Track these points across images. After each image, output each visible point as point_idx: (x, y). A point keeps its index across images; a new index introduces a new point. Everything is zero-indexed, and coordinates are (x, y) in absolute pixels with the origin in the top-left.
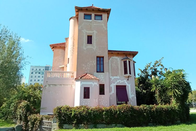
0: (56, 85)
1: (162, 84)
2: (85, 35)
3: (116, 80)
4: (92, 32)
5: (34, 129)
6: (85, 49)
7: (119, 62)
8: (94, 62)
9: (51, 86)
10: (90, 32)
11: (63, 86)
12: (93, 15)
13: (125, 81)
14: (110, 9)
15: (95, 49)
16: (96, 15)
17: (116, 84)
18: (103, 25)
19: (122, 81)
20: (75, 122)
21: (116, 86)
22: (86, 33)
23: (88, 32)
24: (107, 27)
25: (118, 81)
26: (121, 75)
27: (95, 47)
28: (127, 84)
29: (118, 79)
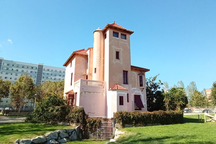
0: (90, 92)
1: (172, 96)
2: (114, 51)
3: (134, 90)
4: (119, 49)
5: (93, 129)
6: (115, 63)
7: (136, 76)
8: (121, 75)
9: (86, 93)
10: (118, 48)
11: (96, 93)
12: (120, 34)
13: (140, 91)
14: (133, 32)
15: (121, 64)
16: (122, 34)
17: (134, 94)
18: (127, 44)
19: (139, 92)
20: (134, 122)
21: (134, 95)
22: (115, 49)
23: (116, 48)
24: (130, 47)
25: (136, 92)
26: (138, 87)
27: (122, 63)
28: (141, 94)
29: (136, 90)
